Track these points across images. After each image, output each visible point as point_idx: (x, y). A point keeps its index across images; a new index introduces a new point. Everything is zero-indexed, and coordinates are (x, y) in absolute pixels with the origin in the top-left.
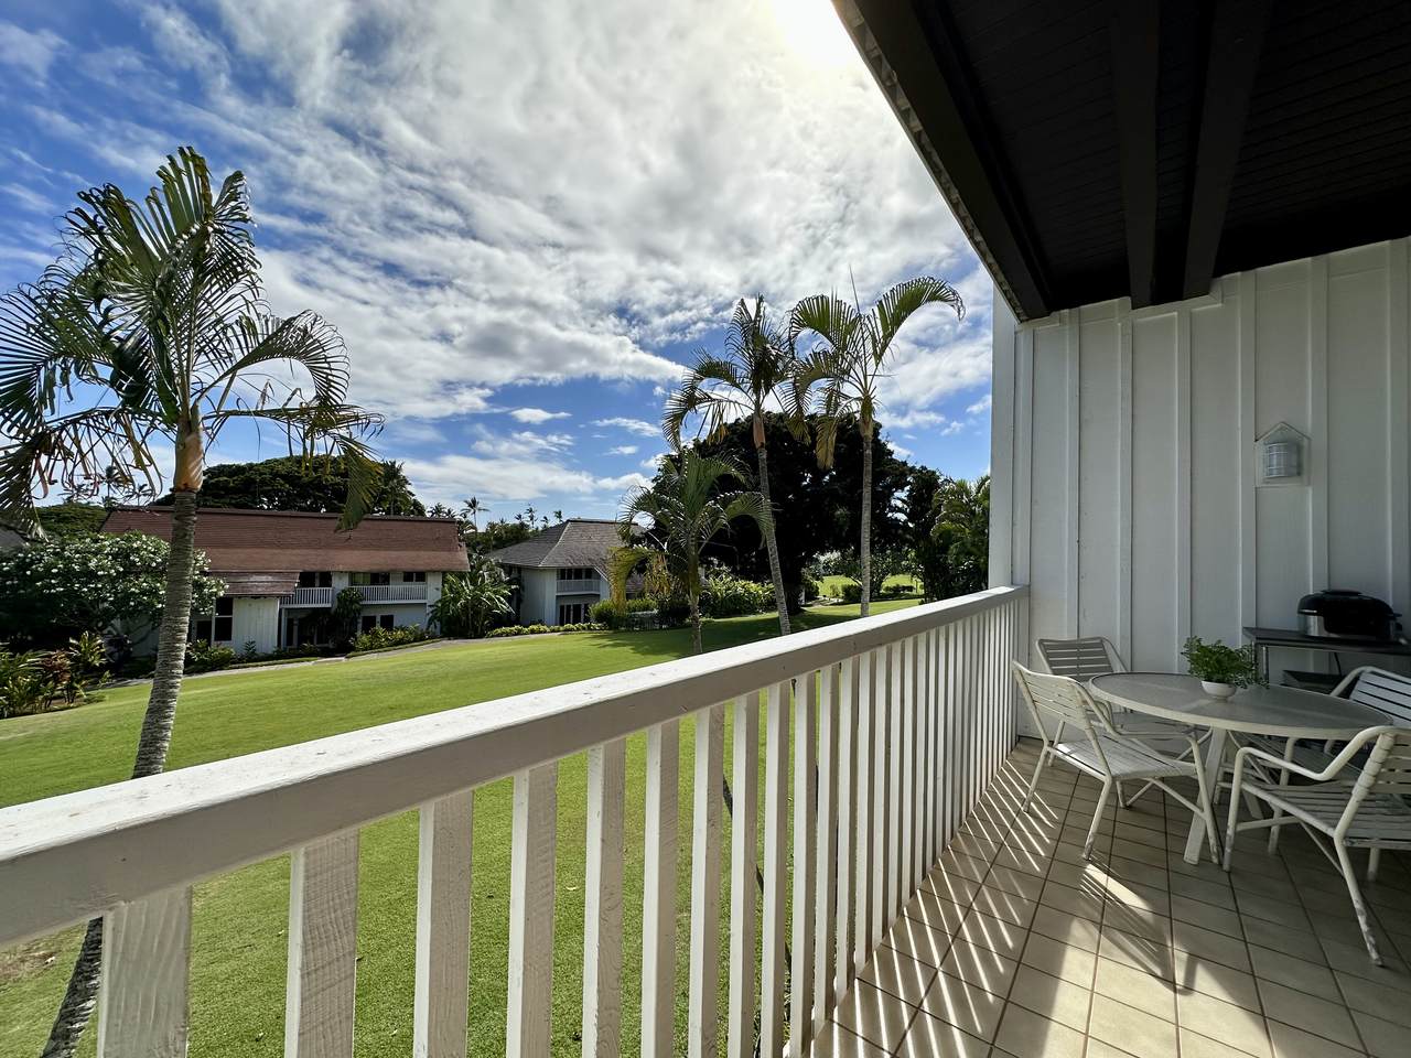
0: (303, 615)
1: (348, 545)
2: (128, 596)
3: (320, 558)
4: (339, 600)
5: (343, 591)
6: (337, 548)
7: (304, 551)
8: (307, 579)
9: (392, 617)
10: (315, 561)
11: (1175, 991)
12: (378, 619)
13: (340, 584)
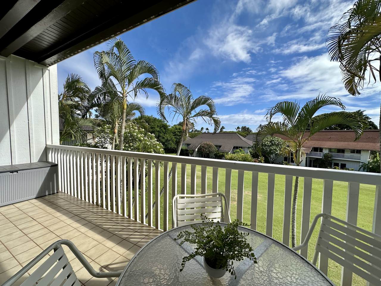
0: (314, 159)
1: (330, 139)
2: (271, 150)
3: (319, 144)
4: (324, 157)
5: (326, 154)
6: (325, 141)
7: (315, 141)
8: (315, 149)
9: (345, 164)
10: (317, 144)
11: (102, 267)
12: (340, 164)
13: (325, 151)
